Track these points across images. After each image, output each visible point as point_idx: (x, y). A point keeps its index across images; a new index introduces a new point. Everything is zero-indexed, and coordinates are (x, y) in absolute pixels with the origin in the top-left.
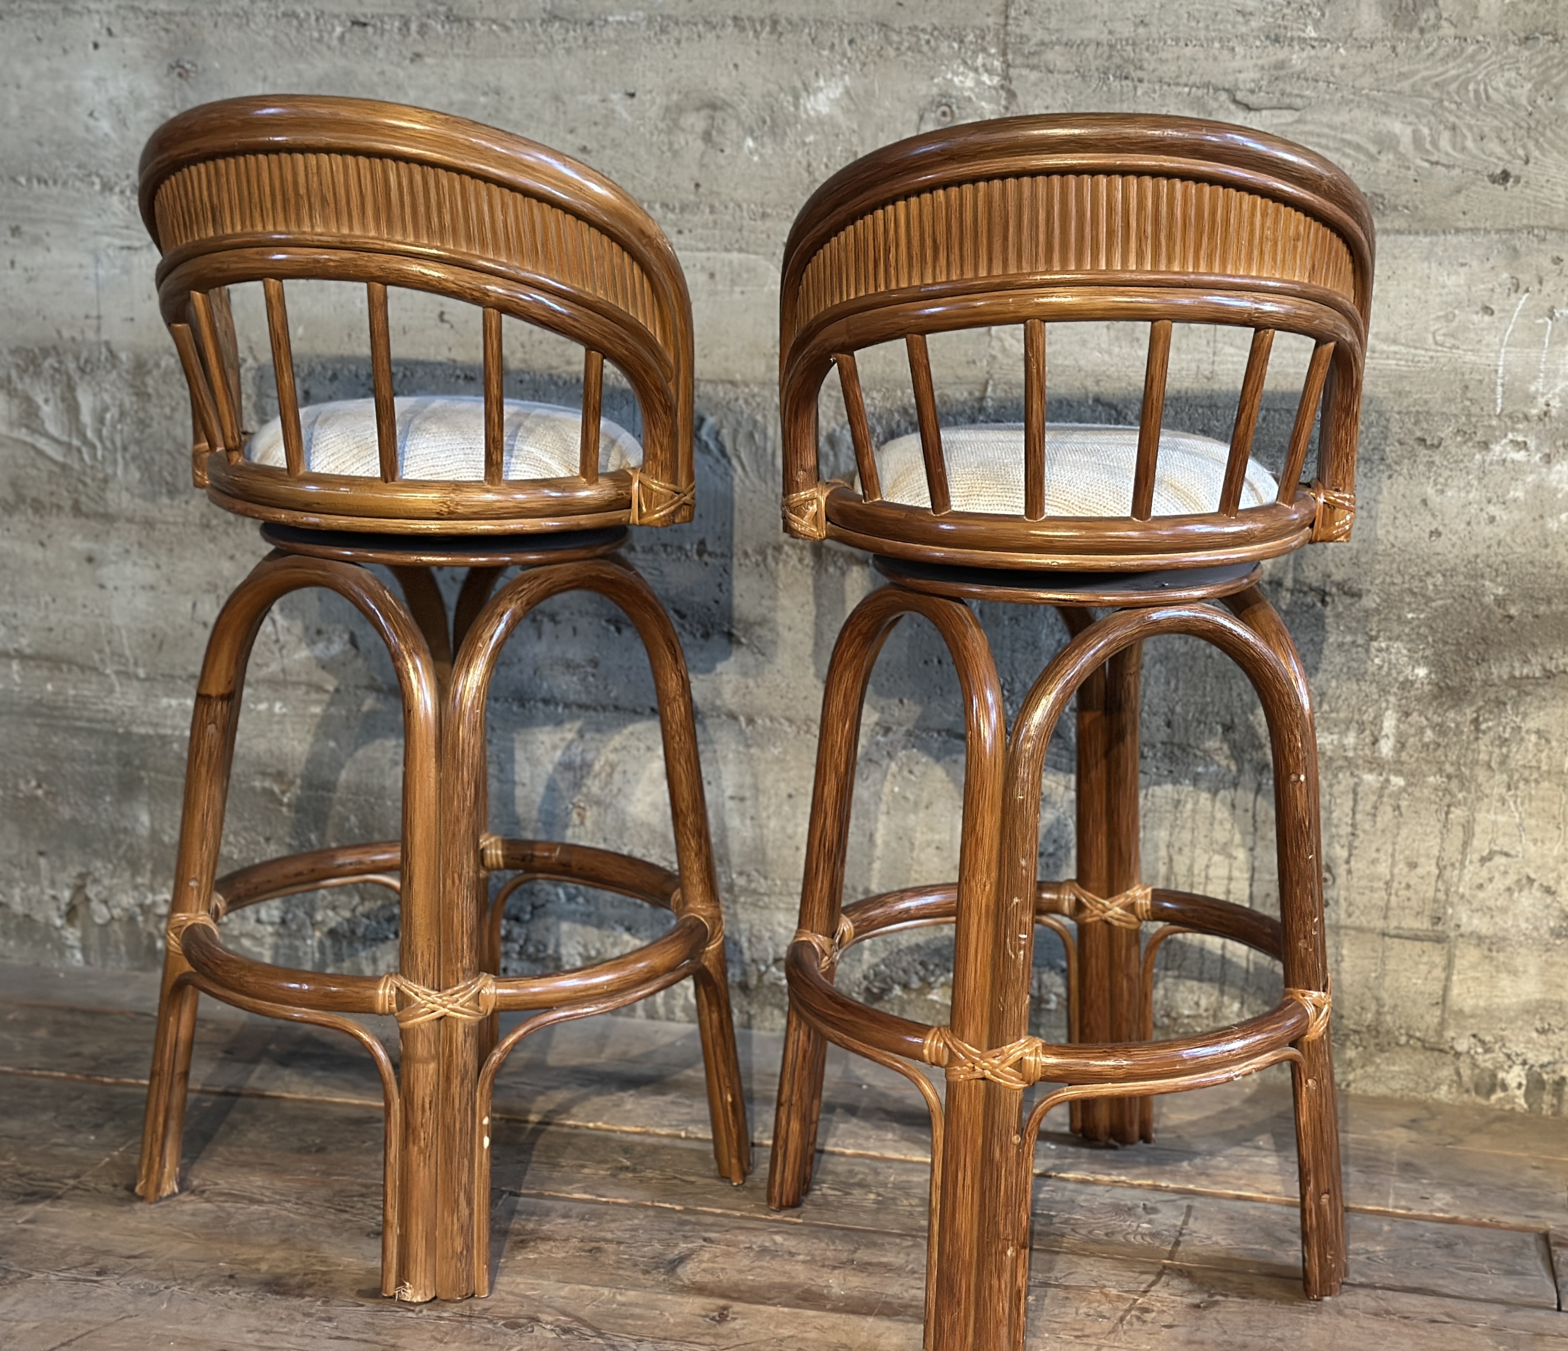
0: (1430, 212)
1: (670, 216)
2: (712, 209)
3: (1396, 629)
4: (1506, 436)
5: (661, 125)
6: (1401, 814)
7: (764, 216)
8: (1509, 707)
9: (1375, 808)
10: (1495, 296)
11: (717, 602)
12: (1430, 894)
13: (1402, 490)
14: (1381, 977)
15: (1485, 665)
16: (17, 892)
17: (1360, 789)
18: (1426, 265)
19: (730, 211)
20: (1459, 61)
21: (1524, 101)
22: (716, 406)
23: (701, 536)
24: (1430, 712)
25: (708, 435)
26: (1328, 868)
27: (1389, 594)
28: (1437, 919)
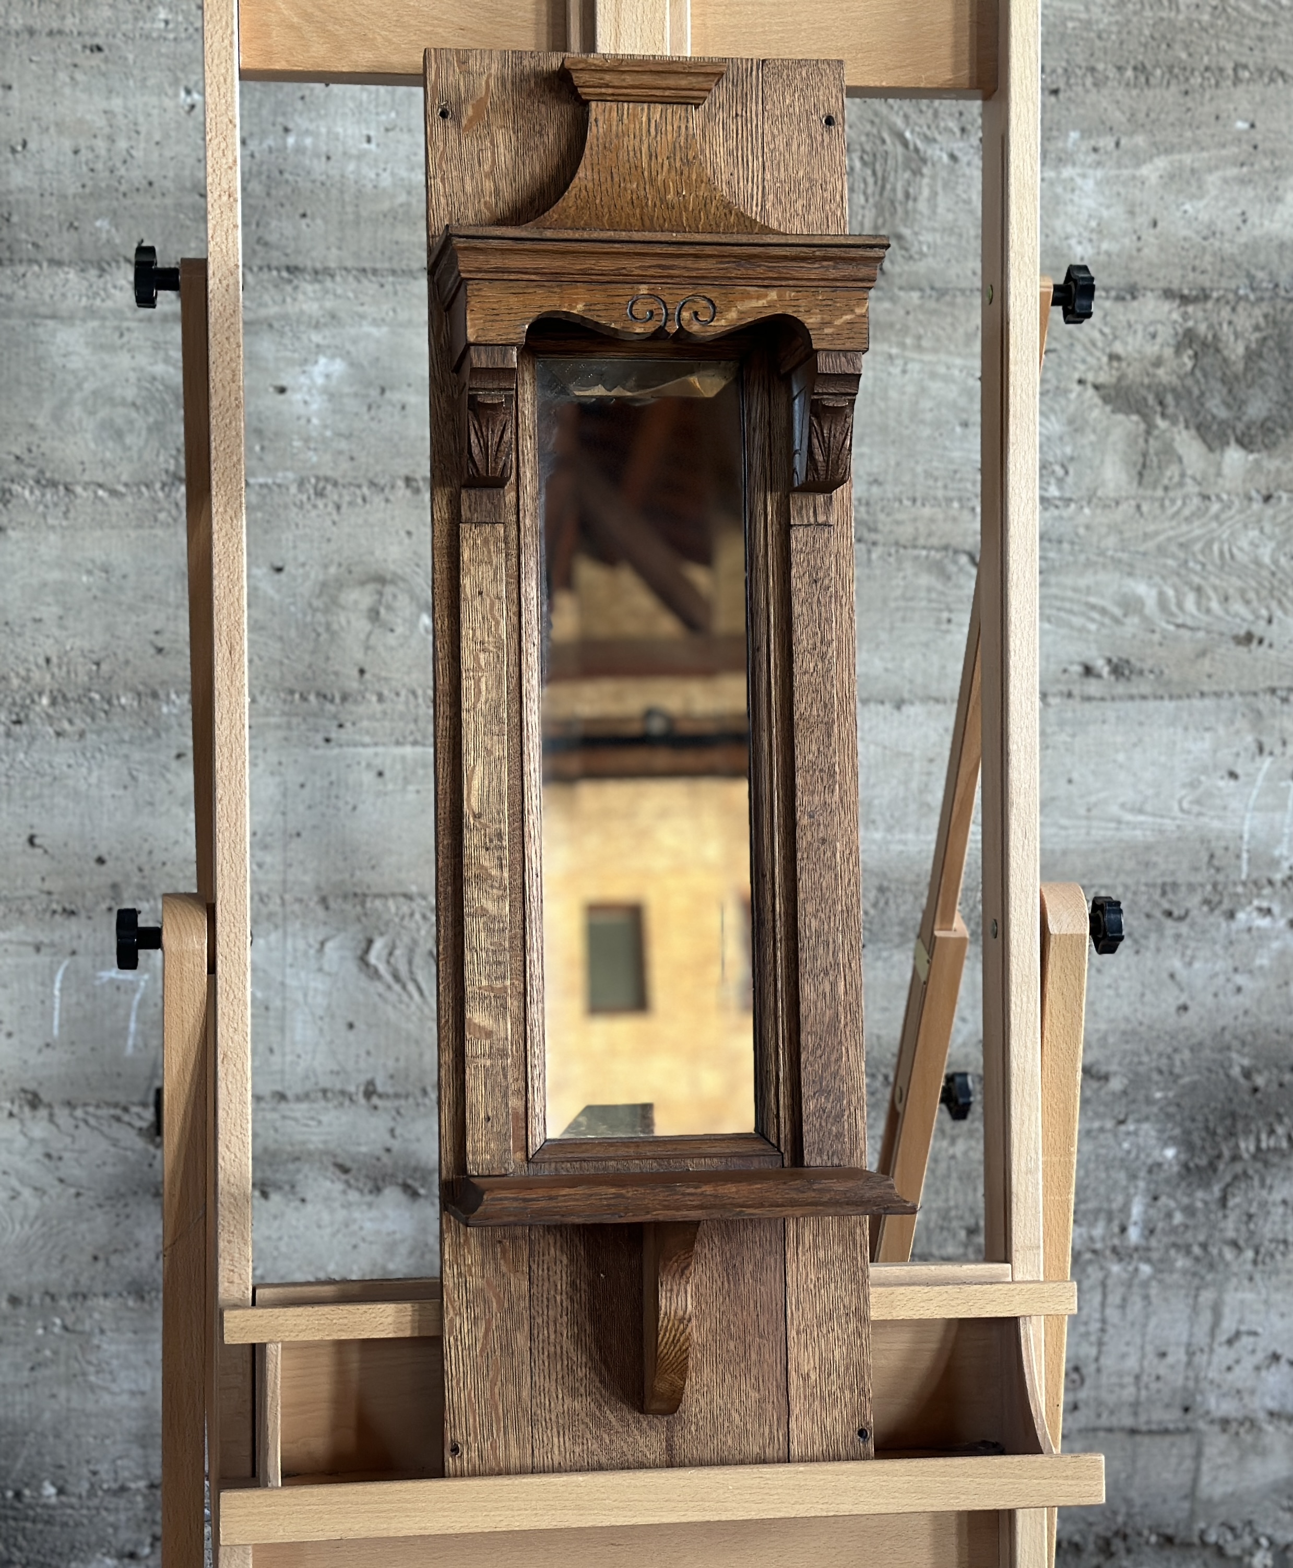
0: (1176, 677)
1: (330, 707)
2: (381, 698)
3: (1145, 1110)
4: (1250, 903)
5: (317, 603)
6: (1150, 1303)
8: (1256, 1182)
9: (1124, 1300)
10: (1241, 760)
12: (1180, 1382)
13: (1150, 964)
14: (1131, 1477)
15: (1233, 1140)
17: (1110, 1282)
18: (1171, 730)
19: (402, 698)
20: (1204, 520)
21: (1267, 560)
22: (387, 924)
23: (369, 1076)
24: (1179, 1194)
25: (378, 958)
26: (1076, 1369)
27: (1137, 1074)
28: (1186, 1410)
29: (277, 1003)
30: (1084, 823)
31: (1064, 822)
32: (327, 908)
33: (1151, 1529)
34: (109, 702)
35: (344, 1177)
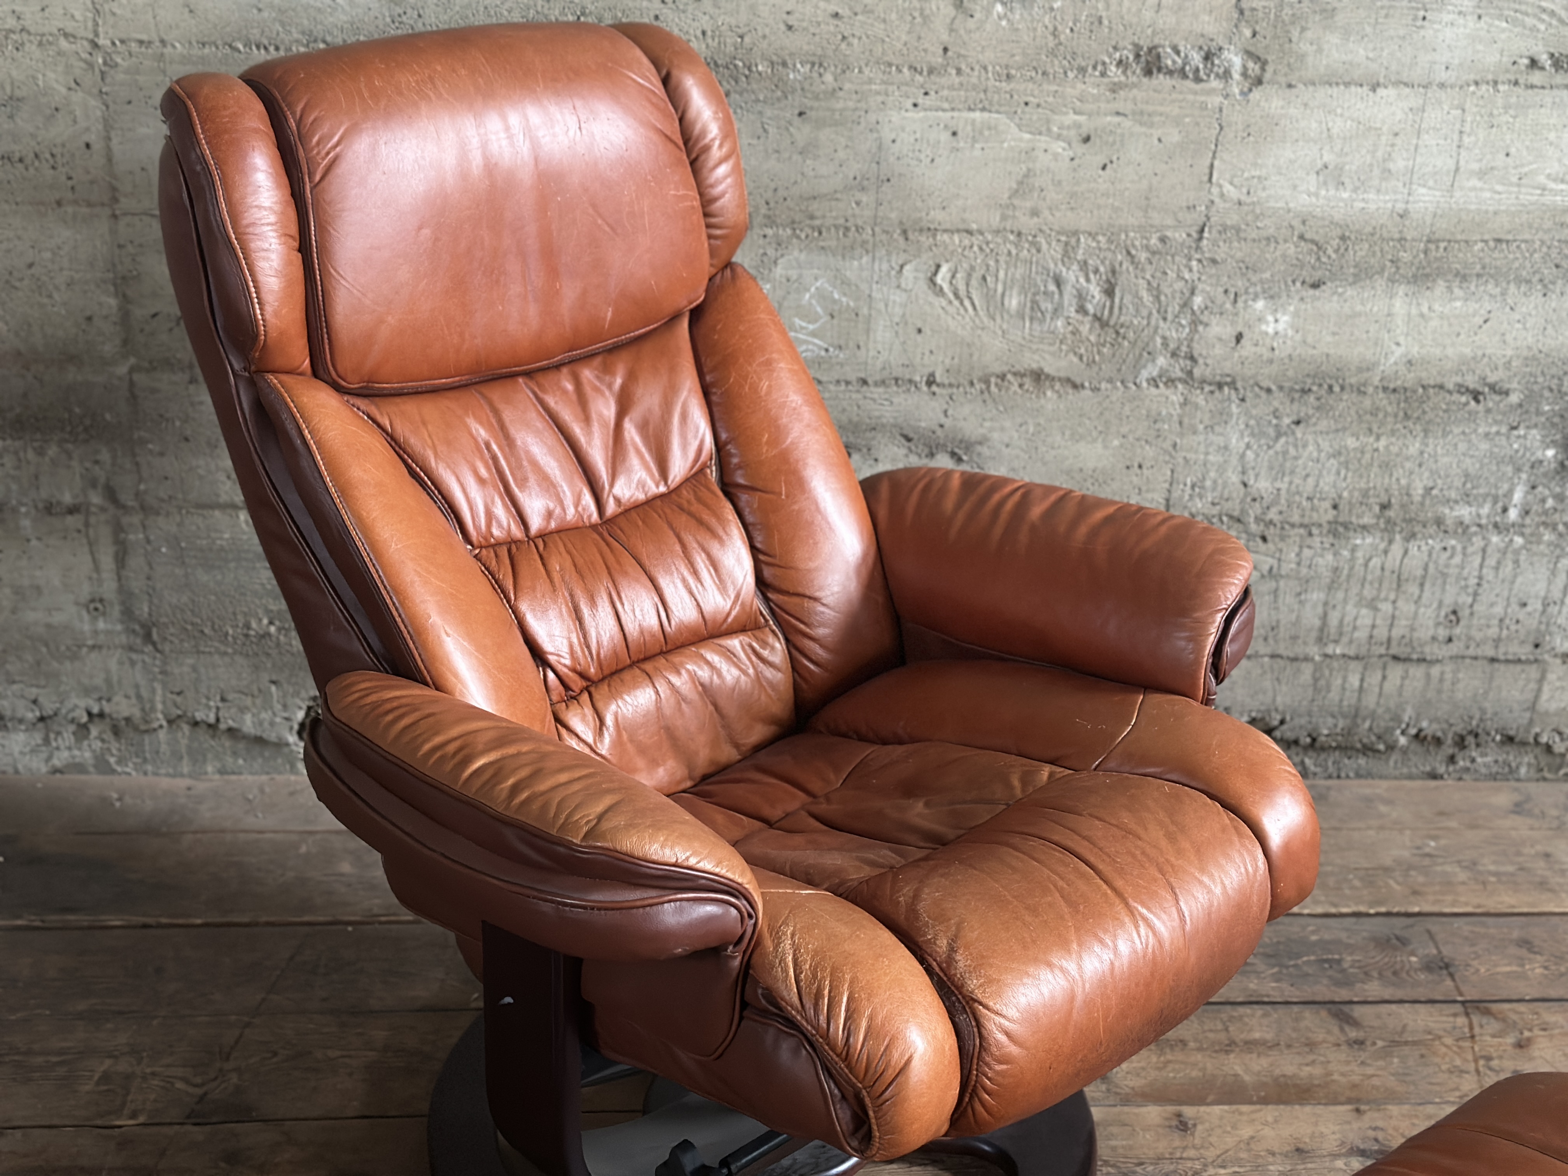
1: (919, 79)
2: (959, 71)
3: (1535, 419)
6: (1518, 566)
7: (1009, 76)
9: (1499, 563)
11: (941, 426)
12: (1534, 625)
14: (1486, 693)
16: (248, 718)
17: (1489, 550)
19: (976, 73)
22: (952, 253)
23: (931, 370)
24: (1552, 485)
25: (943, 279)
26: (1454, 612)
27: (1532, 391)
28: (1537, 646)
29: (865, 311)
30: (1515, 189)
31: (1499, 188)
32: (907, 239)
33: (1497, 731)
34: (750, 69)
35: (906, 444)
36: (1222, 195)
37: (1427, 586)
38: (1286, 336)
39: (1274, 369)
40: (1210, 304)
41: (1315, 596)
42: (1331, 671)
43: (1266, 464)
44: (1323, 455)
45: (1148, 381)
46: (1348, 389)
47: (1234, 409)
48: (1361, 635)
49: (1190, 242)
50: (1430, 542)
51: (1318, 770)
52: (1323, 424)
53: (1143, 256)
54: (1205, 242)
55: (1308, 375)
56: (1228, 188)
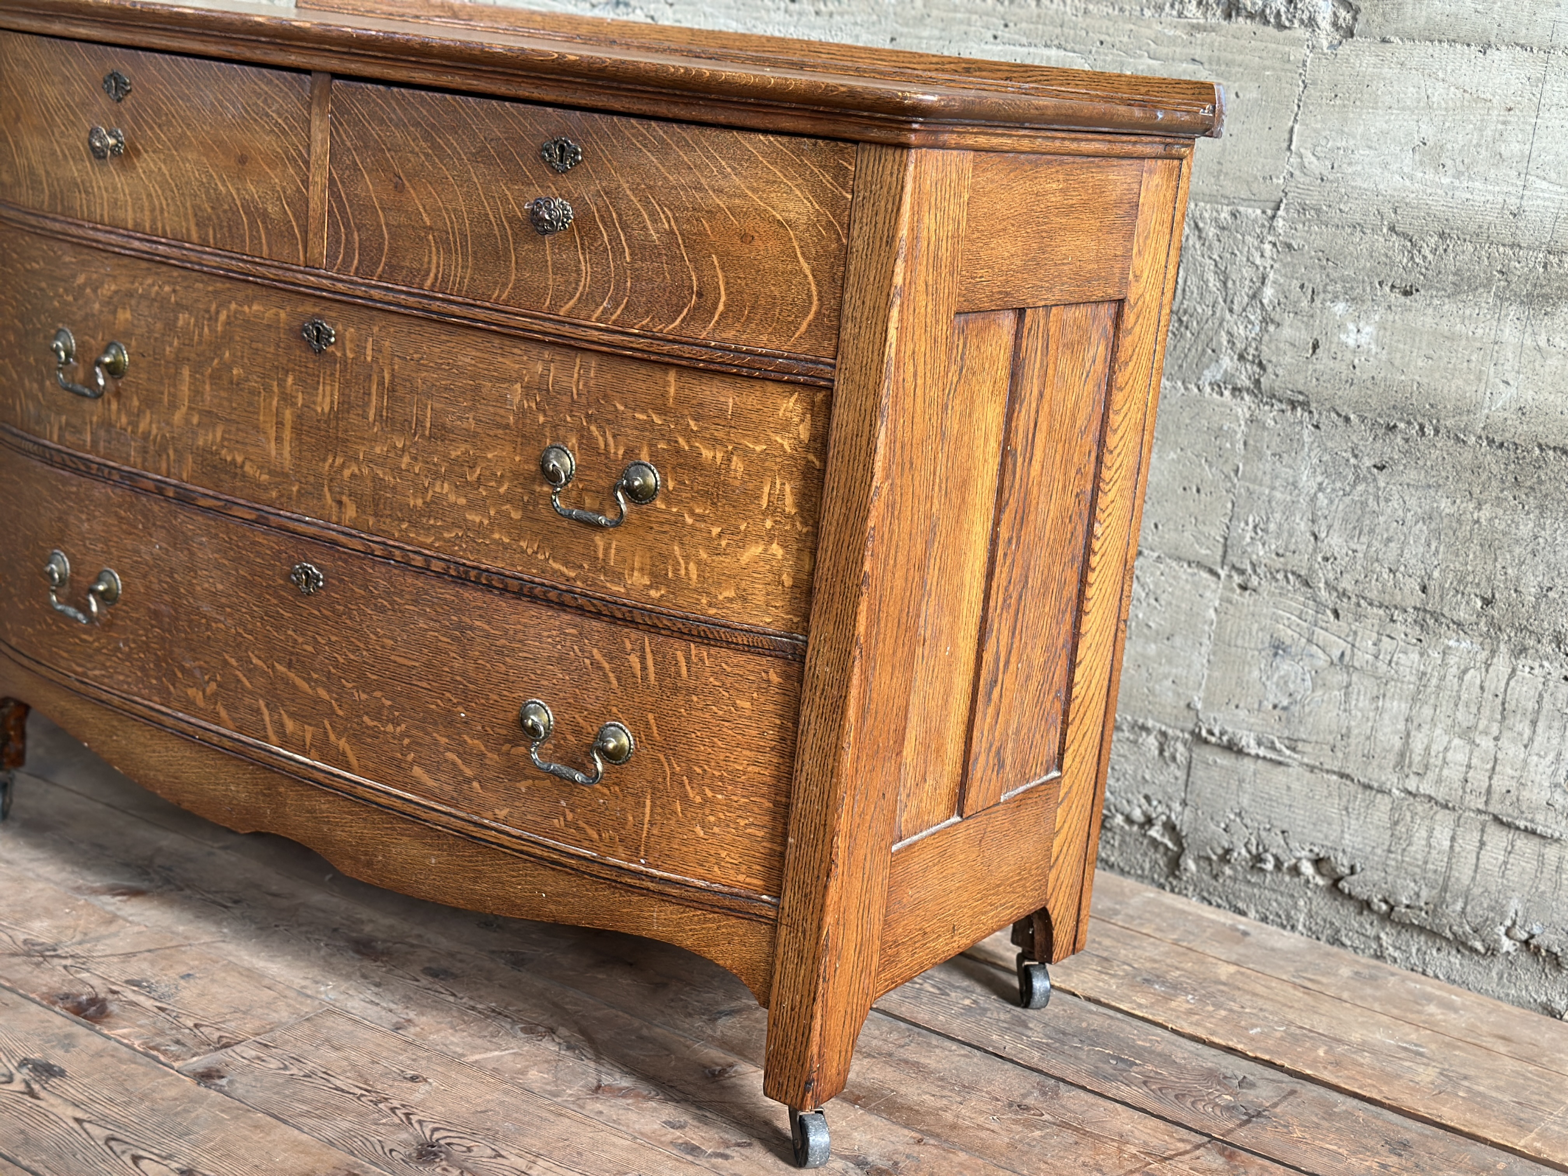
36: (1302, 167)
37: (1541, 725)
38: (1369, 351)
39: (1353, 393)
40: (1282, 300)
41: (1395, 703)
42: (1414, 815)
43: (1340, 515)
44: (1409, 515)
45: (1211, 384)
46: (1443, 431)
47: (1307, 439)
48: (1454, 774)
49: (1263, 220)
50: (1546, 664)
51: (1397, 954)
52: (1412, 475)
53: (1211, 232)
54: (1279, 223)
55: (1394, 407)
56: (1309, 158)
